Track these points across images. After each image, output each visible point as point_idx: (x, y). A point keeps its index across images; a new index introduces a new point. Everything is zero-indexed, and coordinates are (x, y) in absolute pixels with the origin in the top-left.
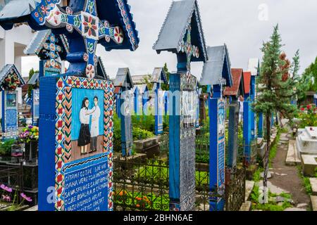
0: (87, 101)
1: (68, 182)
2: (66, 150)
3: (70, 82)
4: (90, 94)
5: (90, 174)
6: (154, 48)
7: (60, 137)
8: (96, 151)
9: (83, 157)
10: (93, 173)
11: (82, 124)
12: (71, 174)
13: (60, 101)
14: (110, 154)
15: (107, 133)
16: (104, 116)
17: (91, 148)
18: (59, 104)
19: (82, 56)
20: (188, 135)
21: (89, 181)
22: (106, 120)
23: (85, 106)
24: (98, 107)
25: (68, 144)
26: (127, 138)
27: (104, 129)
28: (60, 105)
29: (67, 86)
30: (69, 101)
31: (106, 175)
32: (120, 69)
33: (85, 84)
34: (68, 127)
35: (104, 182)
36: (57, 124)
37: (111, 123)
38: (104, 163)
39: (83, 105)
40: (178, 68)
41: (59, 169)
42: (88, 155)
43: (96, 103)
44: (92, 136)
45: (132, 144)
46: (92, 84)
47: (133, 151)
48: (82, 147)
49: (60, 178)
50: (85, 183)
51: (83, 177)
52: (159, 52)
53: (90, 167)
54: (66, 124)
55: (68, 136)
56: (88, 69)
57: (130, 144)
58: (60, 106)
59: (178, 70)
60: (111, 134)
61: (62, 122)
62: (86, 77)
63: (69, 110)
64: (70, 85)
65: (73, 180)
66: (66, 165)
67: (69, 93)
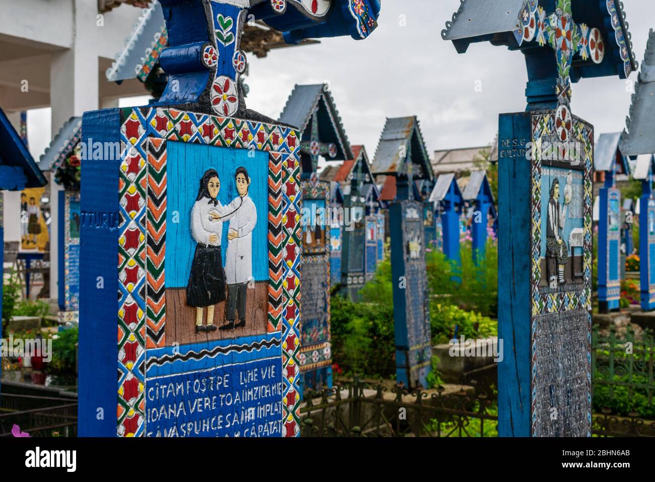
0: (215, 180)
1: (157, 404)
2: (150, 314)
3: (162, 124)
4: (224, 161)
5: (223, 390)
6: (445, 35)
7: (132, 276)
8: (242, 324)
9: (202, 337)
10: (234, 387)
11: (200, 246)
12: (166, 382)
13: (132, 176)
14: (290, 341)
15: (278, 276)
16: (270, 226)
17: (228, 315)
18: (128, 183)
19: (199, 54)
20: (561, 308)
21: (223, 410)
22: (277, 240)
23: (207, 194)
24: (248, 199)
25: (156, 297)
26: (411, 334)
27: (271, 265)
28: (132, 186)
29: (152, 135)
30: (158, 178)
31: (276, 399)
32: (389, 122)
33: (208, 131)
34: (157, 249)
35: (269, 418)
36: (122, 240)
37: (291, 250)
38: (268, 364)
39: (203, 191)
40: (529, 97)
41: (130, 365)
42: (216, 335)
43: (242, 187)
44: (230, 281)
45: (429, 354)
46: (229, 134)
47: (431, 376)
48: (200, 311)
49: (131, 389)
50: (208, 414)
51: (200, 395)
52: (461, 45)
53: (224, 371)
54: (150, 241)
55: (156, 273)
56: (217, 89)
57: (421, 353)
58: (132, 190)
59: (530, 104)
60: (291, 281)
61: (137, 232)
62: (211, 112)
63: (157, 202)
64: (163, 133)
65: (172, 401)
66: (148, 354)
67: (157, 155)
